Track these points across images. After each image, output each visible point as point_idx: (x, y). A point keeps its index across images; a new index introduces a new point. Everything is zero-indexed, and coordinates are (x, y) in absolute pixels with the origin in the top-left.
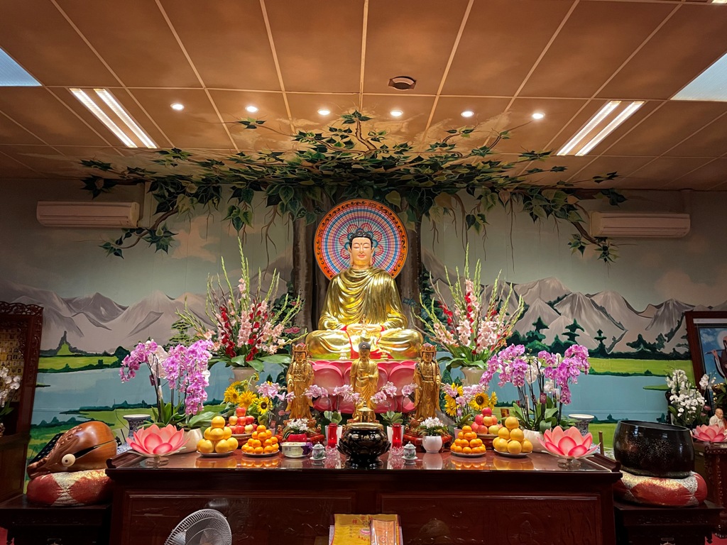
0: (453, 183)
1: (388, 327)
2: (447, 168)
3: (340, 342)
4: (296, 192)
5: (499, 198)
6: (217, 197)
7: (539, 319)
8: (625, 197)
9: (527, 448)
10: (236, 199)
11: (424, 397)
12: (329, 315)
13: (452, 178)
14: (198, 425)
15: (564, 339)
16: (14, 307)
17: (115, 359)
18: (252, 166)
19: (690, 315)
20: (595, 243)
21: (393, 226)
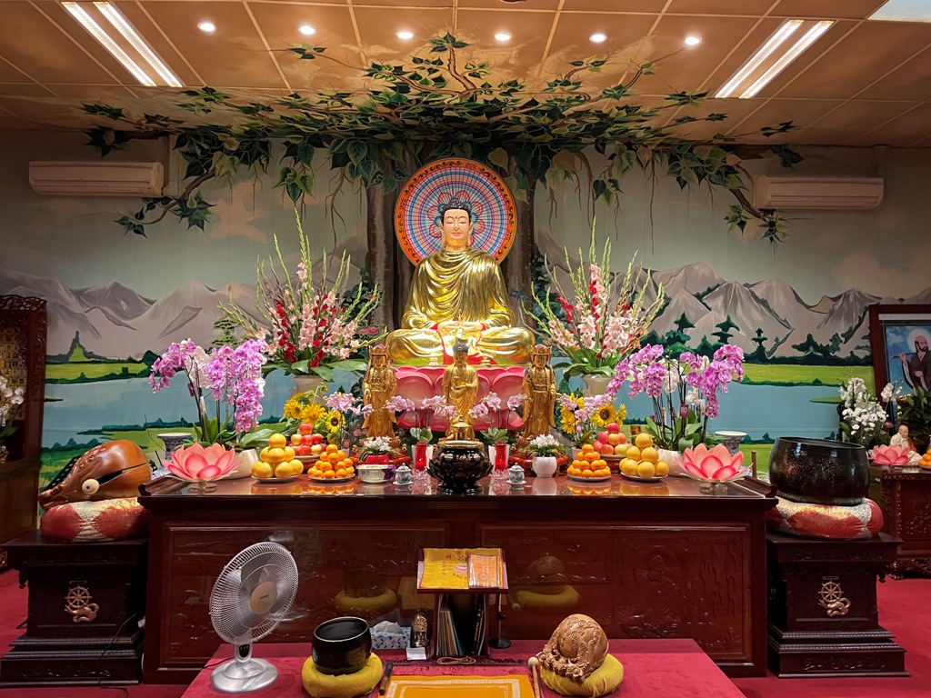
0: (577, 138)
1: (491, 325)
2: (570, 116)
3: (429, 344)
4: (369, 149)
5: (638, 159)
6: (266, 156)
7: (684, 315)
8: (802, 156)
9: (662, 471)
10: (290, 158)
11: (535, 410)
12: (415, 310)
13: (576, 130)
14: (251, 445)
15: (714, 340)
16: (8, 299)
17: (143, 367)
18: (310, 113)
19: (876, 309)
20: (759, 217)
21: (498, 194)
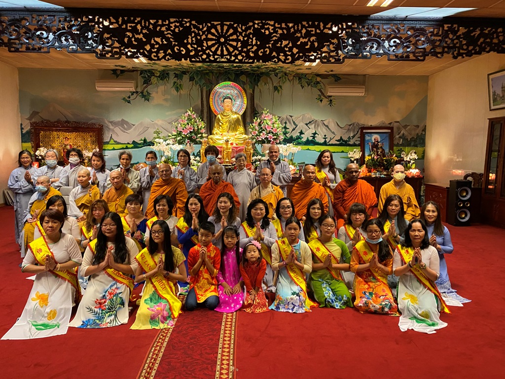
1: (238, 134)
4: (201, 76)
5: (288, 78)
6: (168, 78)
7: (301, 130)
8: (341, 78)
10: (176, 78)
11: (247, 158)
12: (216, 129)
13: (267, 71)
15: (311, 138)
17: (132, 145)
19: (363, 128)
20: (327, 98)
